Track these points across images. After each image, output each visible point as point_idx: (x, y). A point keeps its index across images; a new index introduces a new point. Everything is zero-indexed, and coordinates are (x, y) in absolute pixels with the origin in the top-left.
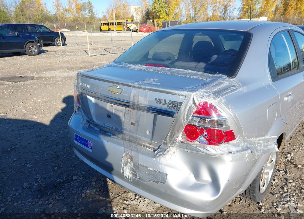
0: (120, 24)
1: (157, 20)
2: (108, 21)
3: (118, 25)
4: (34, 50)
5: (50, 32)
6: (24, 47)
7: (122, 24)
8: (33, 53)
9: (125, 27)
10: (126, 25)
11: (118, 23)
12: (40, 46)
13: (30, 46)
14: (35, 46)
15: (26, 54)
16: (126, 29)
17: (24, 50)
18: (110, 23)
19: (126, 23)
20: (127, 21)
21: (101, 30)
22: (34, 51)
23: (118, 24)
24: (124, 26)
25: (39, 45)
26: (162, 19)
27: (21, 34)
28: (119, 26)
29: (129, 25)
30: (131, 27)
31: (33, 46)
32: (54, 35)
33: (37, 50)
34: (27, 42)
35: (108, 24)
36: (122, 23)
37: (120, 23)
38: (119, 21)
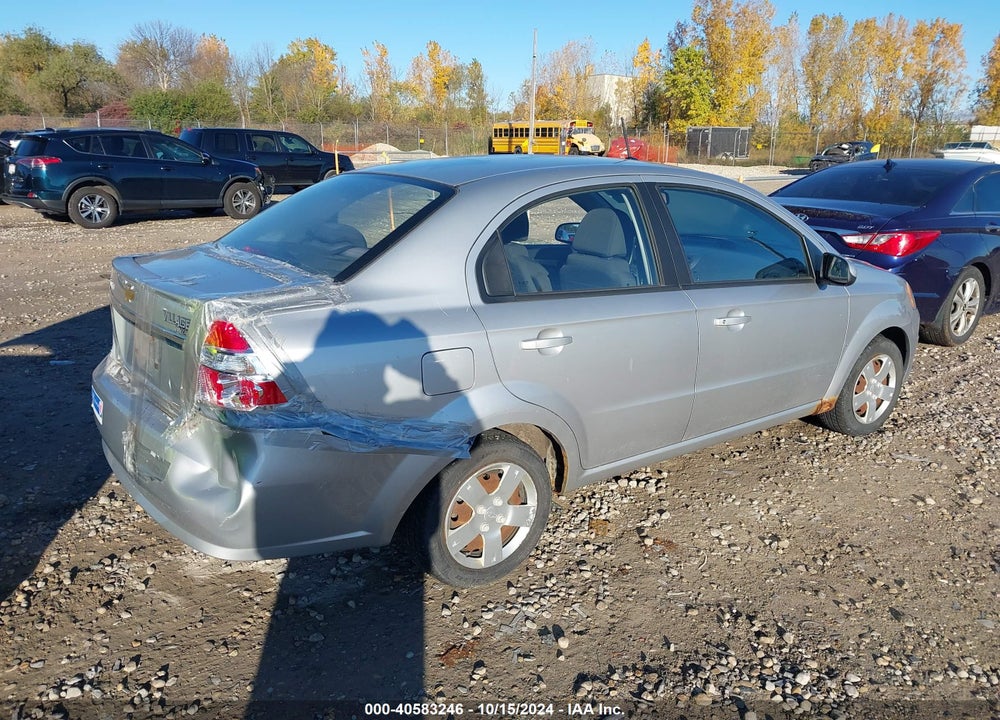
0: (550, 135)
1: (678, 122)
2: (510, 124)
3: (544, 135)
4: (247, 203)
5: (313, 154)
6: (221, 194)
7: (557, 135)
8: (244, 213)
9: (564, 143)
10: (570, 137)
11: (544, 130)
12: (266, 194)
13: (238, 193)
14: (250, 193)
15: (224, 214)
16: (567, 149)
17: (219, 202)
18: (517, 130)
19: (570, 132)
20: (572, 124)
21: (491, 151)
22: (247, 207)
23: (544, 133)
24: (562, 139)
25: (262, 188)
26: (696, 121)
27: (215, 159)
28: (547, 139)
29: (577, 138)
30: (582, 143)
31: (245, 193)
32: (323, 163)
33: (254, 205)
34: (231, 180)
35: (510, 133)
36: (556, 129)
37: (551, 129)
38: (547, 124)
